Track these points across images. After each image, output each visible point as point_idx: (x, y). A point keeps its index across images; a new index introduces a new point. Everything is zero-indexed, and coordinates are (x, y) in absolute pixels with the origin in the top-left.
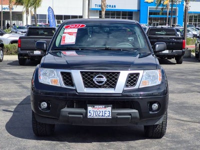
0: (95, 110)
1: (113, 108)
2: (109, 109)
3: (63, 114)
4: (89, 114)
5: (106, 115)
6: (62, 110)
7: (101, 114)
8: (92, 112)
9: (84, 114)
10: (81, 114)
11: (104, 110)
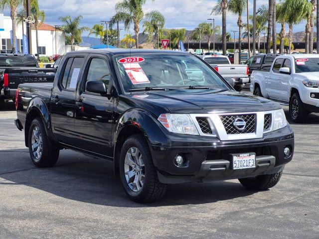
0: (240, 160)
1: (257, 155)
2: (253, 157)
3: (205, 168)
4: (234, 165)
5: (251, 164)
6: (203, 163)
7: (245, 164)
8: (237, 162)
9: (228, 166)
10: (224, 166)
11: (248, 158)
